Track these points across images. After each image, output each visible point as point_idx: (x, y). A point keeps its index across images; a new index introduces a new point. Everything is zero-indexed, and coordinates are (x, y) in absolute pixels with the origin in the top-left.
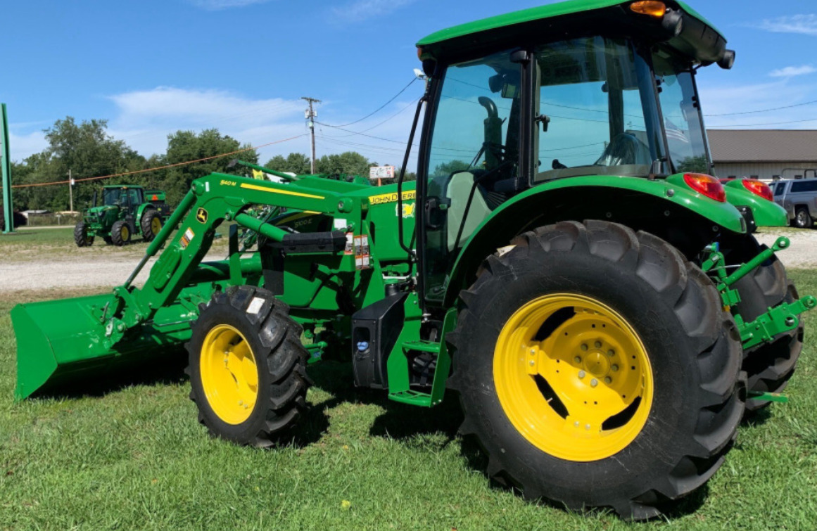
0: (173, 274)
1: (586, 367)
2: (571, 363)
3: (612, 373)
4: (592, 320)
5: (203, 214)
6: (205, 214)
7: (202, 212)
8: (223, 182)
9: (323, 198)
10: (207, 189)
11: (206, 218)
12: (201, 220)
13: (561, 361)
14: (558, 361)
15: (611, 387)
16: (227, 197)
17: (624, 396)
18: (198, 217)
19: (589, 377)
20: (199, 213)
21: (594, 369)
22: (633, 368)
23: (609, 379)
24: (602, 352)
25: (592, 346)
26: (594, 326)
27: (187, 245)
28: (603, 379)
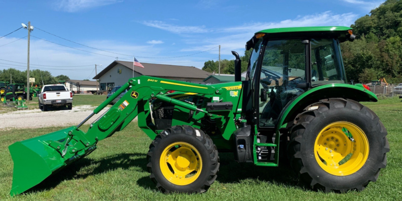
0: (114, 123)
1: (328, 147)
2: (323, 146)
3: (337, 147)
4: (332, 131)
5: (135, 94)
6: (136, 94)
7: (134, 93)
8: (149, 80)
9: (207, 88)
10: (139, 83)
11: (137, 96)
12: (134, 97)
13: (321, 145)
14: (320, 145)
15: (336, 152)
16: (152, 87)
17: (342, 154)
18: (132, 96)
19: (329, 149)
20: (133, 93)
21: (330, 147)
22: (345, 145)
23: (335, 150)
24: (334, 141)
25: (330, 139)
26: (332, 133)
27: (124, 108)
28: (334, 150)
